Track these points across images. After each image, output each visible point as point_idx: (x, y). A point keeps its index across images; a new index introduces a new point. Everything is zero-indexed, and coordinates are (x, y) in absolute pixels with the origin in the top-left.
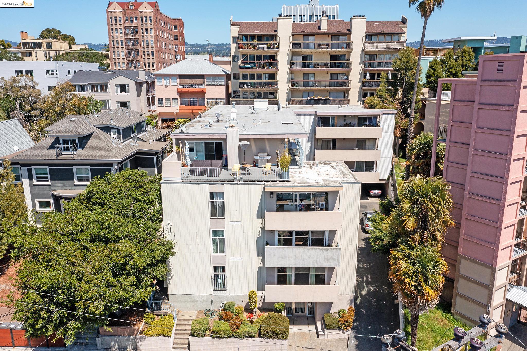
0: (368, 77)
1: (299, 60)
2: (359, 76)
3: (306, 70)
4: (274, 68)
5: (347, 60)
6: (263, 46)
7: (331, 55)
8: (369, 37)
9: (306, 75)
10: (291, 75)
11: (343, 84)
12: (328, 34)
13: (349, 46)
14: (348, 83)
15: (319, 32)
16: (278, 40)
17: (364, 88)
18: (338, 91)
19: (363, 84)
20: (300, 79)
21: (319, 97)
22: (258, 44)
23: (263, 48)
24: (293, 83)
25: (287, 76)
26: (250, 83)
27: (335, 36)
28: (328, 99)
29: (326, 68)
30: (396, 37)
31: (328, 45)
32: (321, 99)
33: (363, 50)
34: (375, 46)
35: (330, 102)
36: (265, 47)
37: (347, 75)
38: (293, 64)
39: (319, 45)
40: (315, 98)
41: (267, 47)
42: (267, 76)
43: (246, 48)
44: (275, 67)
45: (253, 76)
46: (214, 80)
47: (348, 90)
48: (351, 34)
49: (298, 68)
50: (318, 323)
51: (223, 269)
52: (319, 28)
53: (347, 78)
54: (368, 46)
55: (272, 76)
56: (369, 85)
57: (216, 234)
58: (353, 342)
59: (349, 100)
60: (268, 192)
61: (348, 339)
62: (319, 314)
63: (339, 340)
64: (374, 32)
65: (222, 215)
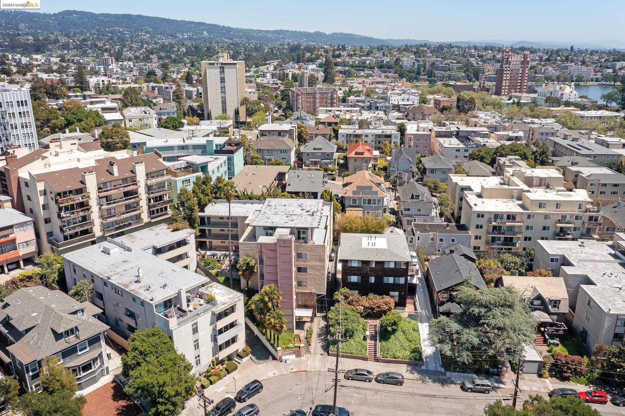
0: (152, 201)
1: (104, 201)
2: (146, 202)
5: (135, 193)
7: (124, 192)
8: (147, 174)
9: (109, 210)
10: (100, 213)
12: (120, 180)
13: (135, 183)
14: (139, 208)
16: (88, 191)
17: (151, 209)
19: (150, 207)
20: (106, 214)
22: (74, 197)
24: (103, 218)
25: (98, 214)
27: (125, 180)
28: (130, 223)
30: (161, 173)
31: (120, 185)
32: (125, 225)
33: (146, 185)
34: (153, 181)
36: (80, 198)
37: (138, 203)
38: (102, 205)
39: (115, 186)
40: (122, 225)
41: (82, 198)
43: (65, 202)
44: (90, 211)
46: (22, 227)
47: (140, 214)
48: (136, 176)
49: (104, 207)
50: (236, 359)
51: (199, 356)
52: (112, 174)
53: (138, 205)
54: (149, 182)
55: (84, 218)
56: (154, 206)
57: (195, 341)
58: (254, 358)
59: (143, 219)
60: (213, 314)
61: (251, 358)
62: (235, 355)
63: (248, 360)
64: (150, 171)
65: (197, 332)
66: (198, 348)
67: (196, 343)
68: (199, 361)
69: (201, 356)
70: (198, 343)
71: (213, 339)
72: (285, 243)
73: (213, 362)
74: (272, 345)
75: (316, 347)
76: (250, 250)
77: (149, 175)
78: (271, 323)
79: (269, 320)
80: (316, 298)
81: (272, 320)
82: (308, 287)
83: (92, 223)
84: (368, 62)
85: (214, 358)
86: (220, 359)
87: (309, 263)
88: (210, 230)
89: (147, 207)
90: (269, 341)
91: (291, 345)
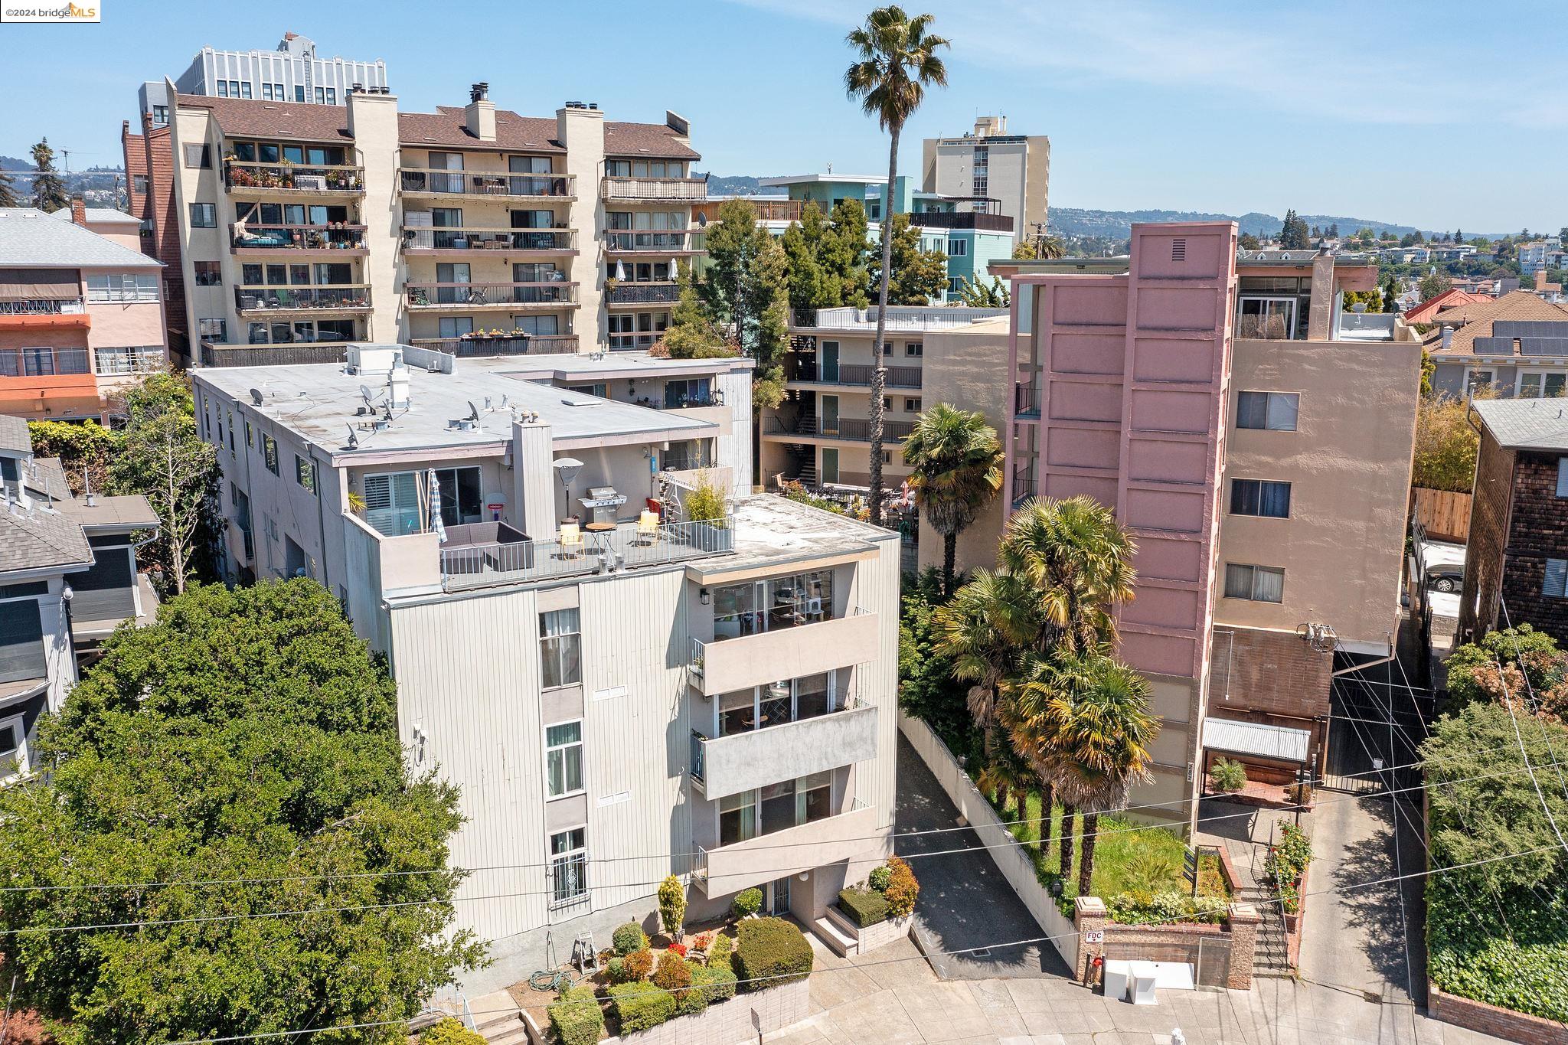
0: (621, 274)
1: (425, 224)
2: (595, 272)
3: (448, 254)
4: (353, 245)
5: (559, 226)
6: (314, 178)
7: (512, 212)
8: (612, 162)
9: (445, 270)
10: (404, 269)
11: (554, 294)
12: (501, 152)
13: (560, 186)
14: (567, 289)
15: (470, 143)
16: (359, 164)
17: (614, 305)
18: (536, 315)
19: (609, 294)
20: (429, 281)
21: (495, 332)
22: (297, 172)
23: (316, 184)
24: (414, 294)
25: (393, 272)
26: (273, 293)
27: (521, 158)
28: (522, 338)
29: (504, 247)
30: (674, 169)
31: (501, 182)
32: (500, 339)
33: (603, 201)
34: (632, 190)
35: (527, 345)
36: (321, 181)
37: (563, 271)
38: (410, 235)
39: (478, 181)
40: (486, 337)
41: (328, 183)
42: (324, 270)
43: (260, 183)
44: (358, 245)
45: (277, 273)
46: (117, 284)
47: (569, 312)
48: (565, 154)
49: (423, 247)
50: (824, 923)
51: (578, 838)
52: (471, 132)
53: (565, 276)
54: (613, 189)
55: (340, 272)
56: (624, 294)
57: (556, 734)
58: (930, 940)
59: (576, 338)
60: (695, 590)
61: (912, 936)
62: (820, 898)
63: (896, 945)
64: (623, 150)
65: (575, 674)
66: (577, 782)
67: (563, 747)
68: (580, 867)
69: (589, 837)
70: (576, 753)
71: (686, 756)
72: (1179, 254)
73: (667, 899)
74: (1051, 883)
75: (1328, 950)
76: (976, 378)
77: (617, 164)
78: (1051, 725)
79: (1042, 705)
80: (1327, 676)
81: (1065, 707)
82: (1286, 608)
83: (363, 295)
85: (683, 881)
86: (715, 891)
87: (1302, 459)
88: (831, 402)
89: (598, 296)
90: (1035, 856)
91: (1170, 899)
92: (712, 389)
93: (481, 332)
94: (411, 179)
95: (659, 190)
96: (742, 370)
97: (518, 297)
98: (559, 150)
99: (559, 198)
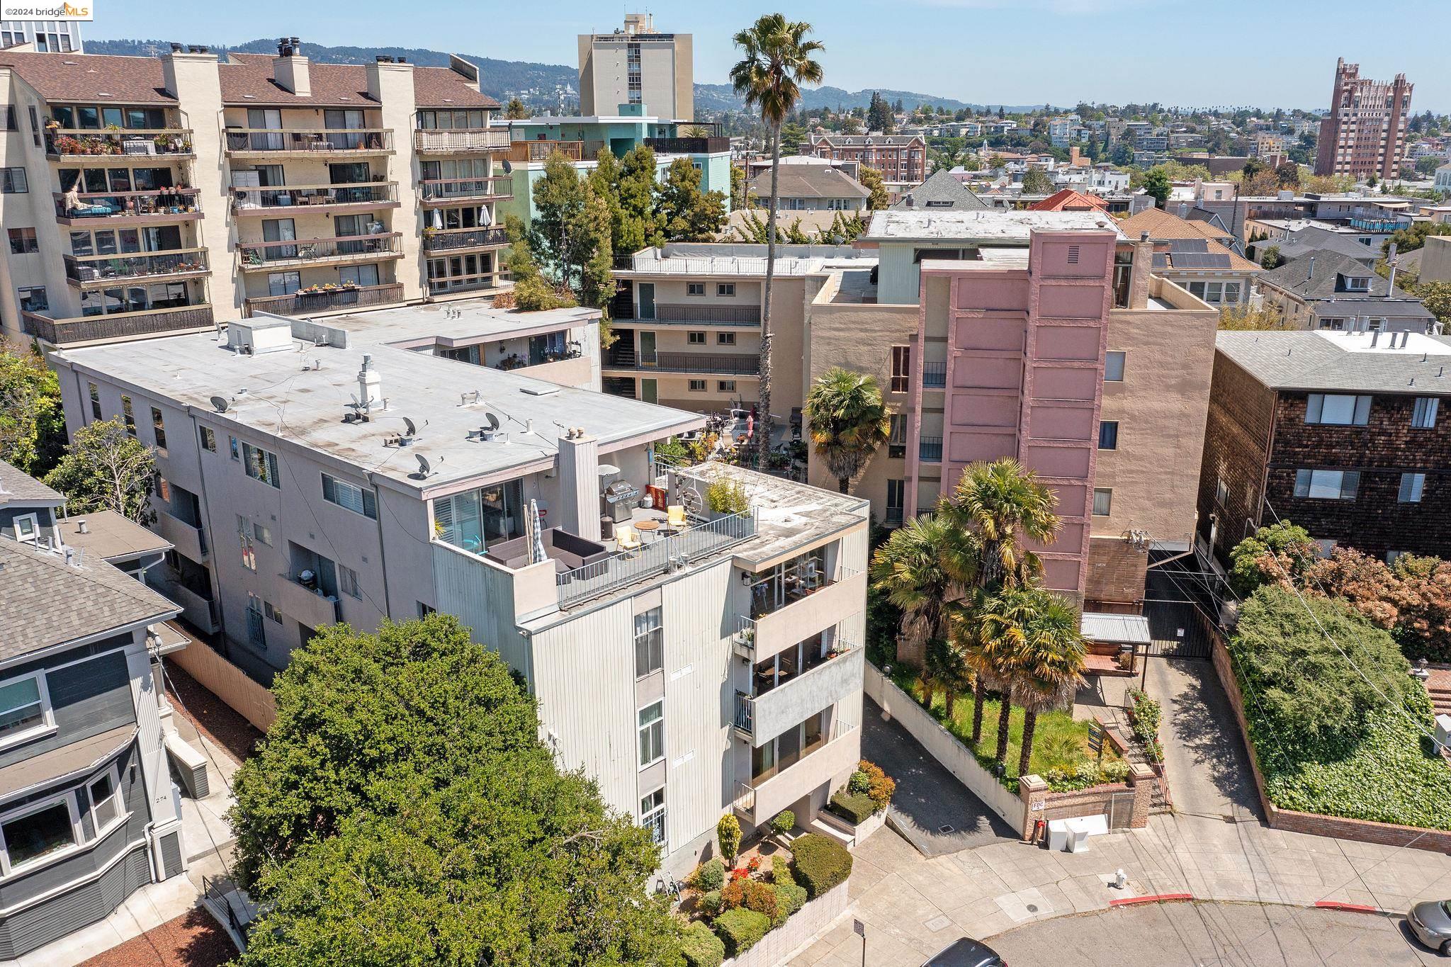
0: (438, 222)
1: (251, 182)
2: (414, 219)
3: (273, 211)
4: (186, 210)
5: (376, 179)
6: (145, 143)
7: (330, 166)
8: (423, 115)
9: (271, 226)
10: (235, 229)
11: (374, 246)
12: (317, 108)
13: (374, 140)
14: (387, 240)
15: (279, 97)
16: (185, 126)
17: (435, 253)
18: (357, 266)
19: (428, 243)
20: (257, 240)
21: (328, 287)
22: (124, 137)
23: (145, 149)
24: (247, 254)
25: (226, 233)
26: (105, 263)
27: (336, 113)
28: (353, 290)
29: (328, 202)
30: (474, 117)
31: (319, 137)
32: (333, 293)
33: (418, 152)
34: (444, 142)
35: (357, 297)
36: (150, 145)
37: (384, 223)
38: (241, 195)
39: (297, 137)
40: (320, 292)
41: (158, 149)
42: (152, 234)
43: (89, 150)
44: (191, 209)
45: (104, 239)
47: (391, 263)
48: (380, 108)
49: (251, 206)
50: (817, 823)
51: (659, 797)
52: (286, 88)
53: (385, 228)
54: (428, 142)
55: (168, 237)
56: (445, 242)
57: (645, 715)
58: (904, 822)
59: (401, 286)
61: (889, 824)
62: (814, 807)
63: (877, 834)
64: (432, 102)
65: (658, 662)
66: (659, 751)
67: (649, 724)
68: (661, 821)
69: (668, 796)
70: (658, 728)
71: (731, 714)
72: (1073, 258)
73: (725, 833)
74: (993, 766)
75: (1188, 786)
76: (863, 342)
77: (426, 115)
78: (1008, 648)
79: (999, 631)
80: (1143, 569)
81: (1018, 634)
82: (1113, 519)
83: (198, 260)
84: (963, 131)
85: (728, 810)
86: (760, 819)
87: (1128, 404)
88: (649, 337)
89: (417, 243)
90: (970, 743)
91: (1088, 768)
92: (568, 340)
93: (315, 287)
94: (235, 139)
95: (468, 141)
96: (591, 321)
97: (342, 249)
98: (373, 104)
99: (375, 151)
